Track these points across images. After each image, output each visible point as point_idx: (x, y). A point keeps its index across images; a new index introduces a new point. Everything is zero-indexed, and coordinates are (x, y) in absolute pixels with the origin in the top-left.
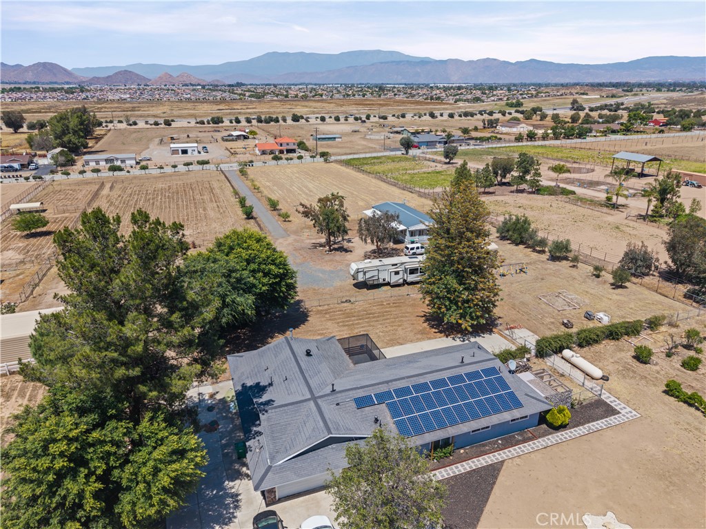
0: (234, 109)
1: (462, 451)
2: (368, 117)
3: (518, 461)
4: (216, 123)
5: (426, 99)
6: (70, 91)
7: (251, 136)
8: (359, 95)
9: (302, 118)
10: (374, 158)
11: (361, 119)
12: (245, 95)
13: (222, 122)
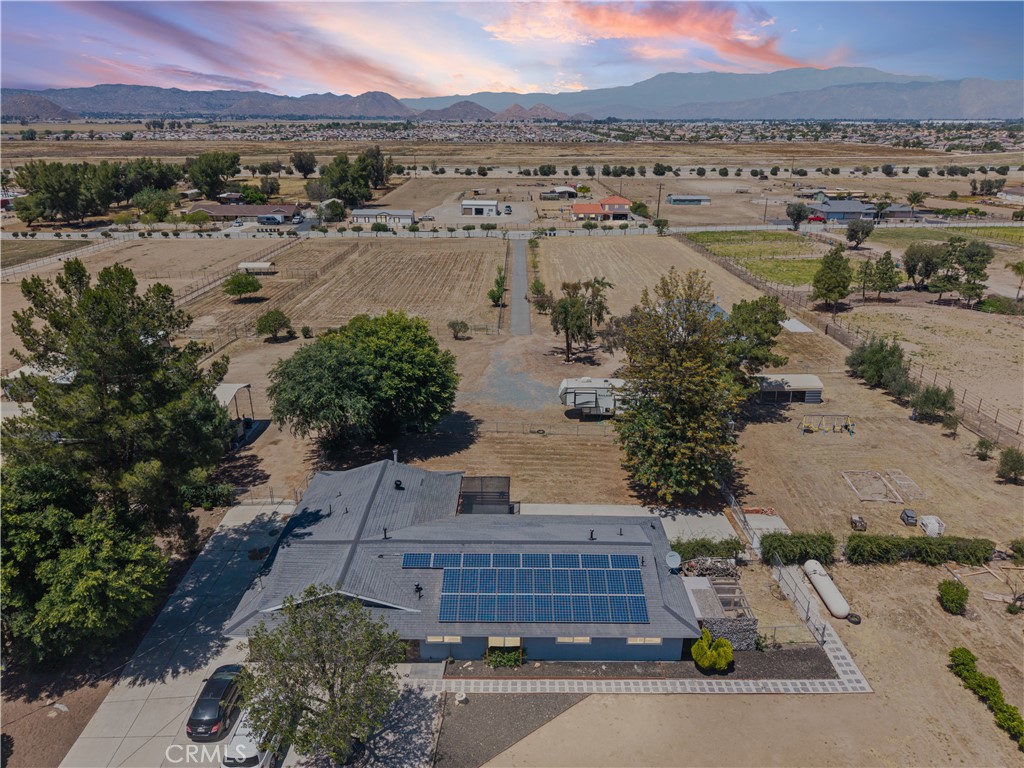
0: (583, 155)
1: (537, 664)
2: (775, 172)
3: (610, 700)
4: (545, 175)
5: (897, 144)
6: (393, 128)
7: (580, 194)
8: (782, 137)
9: (670, 169)
10: (740, 233)
11: (762, 173)
12: (609, 136)
13: (555, 173)
